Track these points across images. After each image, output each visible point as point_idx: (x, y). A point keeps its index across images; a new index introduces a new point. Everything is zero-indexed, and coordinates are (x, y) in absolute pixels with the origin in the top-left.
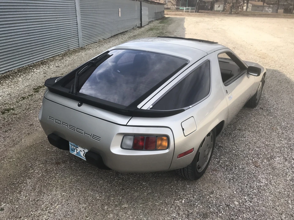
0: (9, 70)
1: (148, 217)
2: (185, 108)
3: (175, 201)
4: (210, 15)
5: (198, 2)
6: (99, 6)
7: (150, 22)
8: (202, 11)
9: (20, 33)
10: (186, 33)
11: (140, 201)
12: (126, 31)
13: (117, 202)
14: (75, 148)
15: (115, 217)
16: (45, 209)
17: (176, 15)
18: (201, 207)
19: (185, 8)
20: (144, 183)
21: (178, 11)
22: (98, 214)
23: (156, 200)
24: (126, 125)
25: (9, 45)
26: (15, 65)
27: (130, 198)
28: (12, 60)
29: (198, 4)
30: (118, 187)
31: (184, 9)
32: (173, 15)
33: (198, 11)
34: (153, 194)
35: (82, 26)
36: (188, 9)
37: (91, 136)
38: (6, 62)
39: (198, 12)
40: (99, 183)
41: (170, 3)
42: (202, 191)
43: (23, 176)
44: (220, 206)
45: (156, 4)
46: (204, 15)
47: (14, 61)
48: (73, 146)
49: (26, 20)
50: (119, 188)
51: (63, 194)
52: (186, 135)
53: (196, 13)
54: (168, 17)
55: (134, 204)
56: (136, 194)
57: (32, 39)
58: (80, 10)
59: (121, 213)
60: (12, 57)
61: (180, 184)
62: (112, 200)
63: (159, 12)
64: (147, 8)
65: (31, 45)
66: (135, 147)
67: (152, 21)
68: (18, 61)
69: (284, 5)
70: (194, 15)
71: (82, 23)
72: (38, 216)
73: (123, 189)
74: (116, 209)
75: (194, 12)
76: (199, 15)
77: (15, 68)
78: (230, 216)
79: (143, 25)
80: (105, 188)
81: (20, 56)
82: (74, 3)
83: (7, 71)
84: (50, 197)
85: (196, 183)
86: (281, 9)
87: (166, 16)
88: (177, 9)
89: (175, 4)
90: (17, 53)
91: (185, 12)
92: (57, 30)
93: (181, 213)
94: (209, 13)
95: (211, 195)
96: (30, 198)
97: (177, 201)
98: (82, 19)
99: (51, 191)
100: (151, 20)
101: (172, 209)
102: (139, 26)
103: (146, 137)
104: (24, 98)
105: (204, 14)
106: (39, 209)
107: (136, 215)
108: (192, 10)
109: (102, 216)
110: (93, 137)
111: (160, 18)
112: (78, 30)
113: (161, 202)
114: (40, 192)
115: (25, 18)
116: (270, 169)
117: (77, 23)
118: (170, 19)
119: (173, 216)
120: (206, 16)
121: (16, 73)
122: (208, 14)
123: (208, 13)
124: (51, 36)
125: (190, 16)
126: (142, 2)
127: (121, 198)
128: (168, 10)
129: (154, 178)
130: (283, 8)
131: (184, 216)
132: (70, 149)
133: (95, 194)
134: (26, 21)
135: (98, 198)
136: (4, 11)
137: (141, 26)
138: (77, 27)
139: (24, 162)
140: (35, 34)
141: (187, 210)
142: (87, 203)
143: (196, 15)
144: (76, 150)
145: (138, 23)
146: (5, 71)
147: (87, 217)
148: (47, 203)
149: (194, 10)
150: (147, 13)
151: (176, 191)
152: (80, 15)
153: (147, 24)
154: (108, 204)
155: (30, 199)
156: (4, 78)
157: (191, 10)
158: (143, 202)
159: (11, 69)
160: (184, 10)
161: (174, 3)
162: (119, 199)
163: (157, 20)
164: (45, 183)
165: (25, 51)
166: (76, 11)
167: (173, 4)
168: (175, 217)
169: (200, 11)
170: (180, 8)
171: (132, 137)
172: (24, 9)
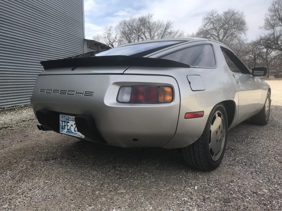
0: (16, 105)
1: (151, 201)
2: (190, 66)
3: (186, 188)
11: (141, 188)
13: (112, 188)
14: (65, 125)
15: (109, 201)
16: (21, 194)
18: (220, 193)
22: (87, 198)
23: (162, 187)
24: (123, 74)
26: (22, 102)
27: (129, 185)
28: (20, 97)
30: (114, 177)
34: (158, 182)
37: (83, 94)
40: (91, 173)
42: (218, 180)
43: (4, 169)
44: (244, 193)
47: (22, 98)
48: (63, 123)
50: (116, 177)
51: (46, 182)
52: (193, 89)
55: (134, 190)
56: (136, 182)
59: (116, 197)
60: (21, 94)
61: (191, 175)
62: (106, 187)
66: (134, 100)
68: (26, 98)
69: (273, 72)
72: (10, 199)
73: (120, 178)
74: (111, 194)
77: (22, 104)
78: (260, 201)
80: (99, 178)
81: (28, 93)
83: (14, 105)
84: (31, 184)
85: (210, 174)
86: (271, 76)
90: (26, 91)
93: (194, 198)
95: (231, 184)
96: (7, 185)
97: (188, 187)
99: (33, 179)
101: (182, 194)
103: (146, 87)
104: (24, 121)
106: (14, 193)
107: (136, 199)
109: (92, 200)
110: (85, 94)
113: (168, 188)
114: (20, 181)
119: (184, 200)
121: (22, 107)
127: (117, 185)
129: (158, 170)
130: (273, 75)
131: (198, 200)
132: (61, 127)
133: (86, 182)
135: (89, 185)
139: (8, 160)
141: (202, 196)
142: (75, 189)
144: (66, 127)
146: (12, 105)
147: (72, 200)
148: (25, 189)
151: (186, 180)
154: (100, 190)
155: (5, 186)
156: (9, 110)
158: (145, 188)
159: (18, 105)
162: (115, 186)
164: (28, 173)
172: (38, 53)
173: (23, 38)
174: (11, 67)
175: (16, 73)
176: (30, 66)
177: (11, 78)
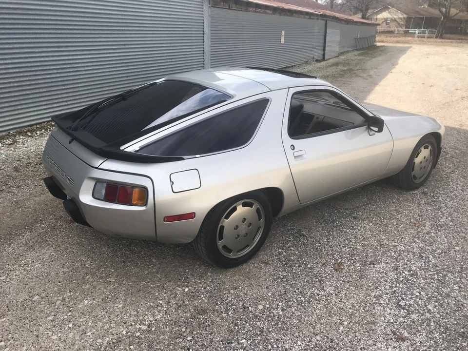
2: (185, 157)
3: (177, 288)
4: (461, 42)
5: (443, 21)
6: (244, 28)
7: (342, 53)
8: (451, 35)
9: (114, 62)
10: (392, 71)
11: (133, 279)
12: (292, 66)
13: (106, 274)
16: (22, 265)
17: (398, 42)
18: (206, 301)
19: (417, 31)
20: (154, 260)
21: (405, 36)
22: (74, 282)
23: (154, 282)
24: (97, 168)
25: (96, 77)
27: (125, 273)
29: (442, 24)
30: (119, 259)
31: (415, 33)
32: (392, 42)
33: (441, 35)
34: (156, 274)
35: (212, 56)
36: (424, 33)
38: (91, 99)
39: (441, 37)
40: (101, 250)
41: (394, 23)
43: (26, 228)
44: (233, 305)
45: (358, 24)
46: (451, 42)
49: (124, 45)
51: (52, 254)
52: (175, 191)
53: (436, 40)
54: (381, 46)
55: (124, 280)
56: (135, 270)
57: (130, 71)
58: (210, 33)
59: (100, 286)
61: (201, 270)
62: (101, 271)
63: (363, 38)
64: (338, 31)
65: (128, 78)
66: (109, 198)
67: (348, 52)
70: (432, 42)
71: (211, 52)
73: (124, 262)
74: (99, 281)
75: (433, 38)
76: (441, 42)
79: (326, 58)
80: (103, 257)
82: (201, 23)
84: (38, 254)
87: (378, 44)
88: (406, 33)
89: (402, 25)
91: (418, 37)
92: (170, 60)
93: (173, 302)
94: (462, 39)
97: (180, 287)
98: (212, 45)
99: (43, 248)
100: (346, 49)
102: (321, 58)
103: (119, 186)
105: (451, 40)
106: (17, 264)
107: (116, 292)
108: (432, 34)
109: (77, 285)
110: (69, 180)
111: (364, 47)
112: (204, 61)
113: (159, 284)
115: (123, 43)
116: (354, 276)
117: (204, 51)
118: (382, 49)
119: (160, 303)
120: (454, 44)
122: (458, 41)
123: (460, 39)
124: (159, 68)
125: (422, 44)
126: (328, 21)
127: (113, 271)
128: (390, 34)
131: (174, 306)
133: (87, 261)
134: (123, 47)
135: (87, 265)
136: (93, 32)
137: (324, 59)
138: (203, 57)
139: (37, 214)
140: (135, 64)
141: (183, 301)
142: (71, 269)
143: (436, 42)
145: (318, 54)
147: (59, 283)
148: (29, 260)
149: (435, 34)
150: (337, 38)
151: (189, 276)
152: (210, 40)
153: (336, 57)
154: (93, 274)
155: (15, 252)
157: (429, 33)
158: (136, 281)
160: (417, 34)
161: (402, 23)
162: (110, 272)
163: (357, 50)
164: (43, 239)
165: (119, 87)
166: (203, 34)
167: (399, 24)
168: (161, 305)
169: (444, 35)
170: (410, 31)
171: (105, 185)
172: (123, 30)
173: (100, 9)
174: (83, 57)
175: (91, 64)
176: (111, 51)
177: (84, 73)
